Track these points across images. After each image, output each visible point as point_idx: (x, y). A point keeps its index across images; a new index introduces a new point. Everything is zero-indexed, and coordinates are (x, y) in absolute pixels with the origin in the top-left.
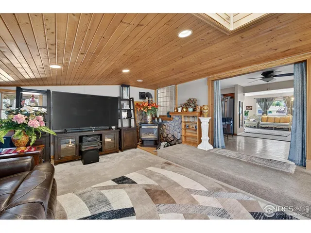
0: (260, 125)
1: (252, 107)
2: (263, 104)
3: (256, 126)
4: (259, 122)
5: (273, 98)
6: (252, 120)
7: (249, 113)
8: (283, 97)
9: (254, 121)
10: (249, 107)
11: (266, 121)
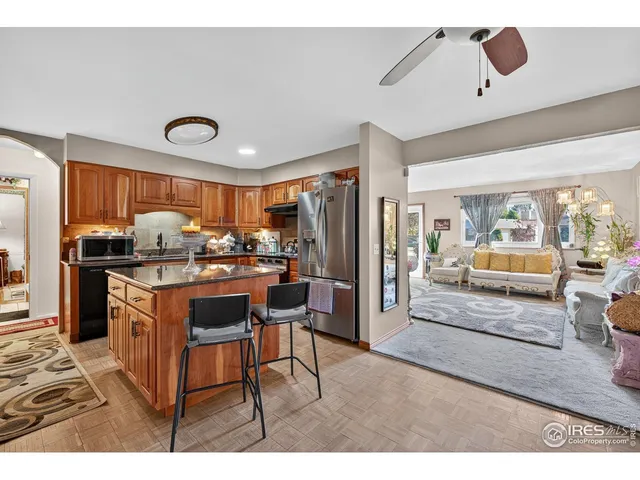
0: (470, 280)
1: (448, 221)
2: (477, 213)
3: (459, 279)
4: (467, 271)
5: (504, 196)
6: (448, 261)
7: (441, 241)
8: (531, 192)
9: (455, 265)
10: (441, 221)
11: (485, 264)
